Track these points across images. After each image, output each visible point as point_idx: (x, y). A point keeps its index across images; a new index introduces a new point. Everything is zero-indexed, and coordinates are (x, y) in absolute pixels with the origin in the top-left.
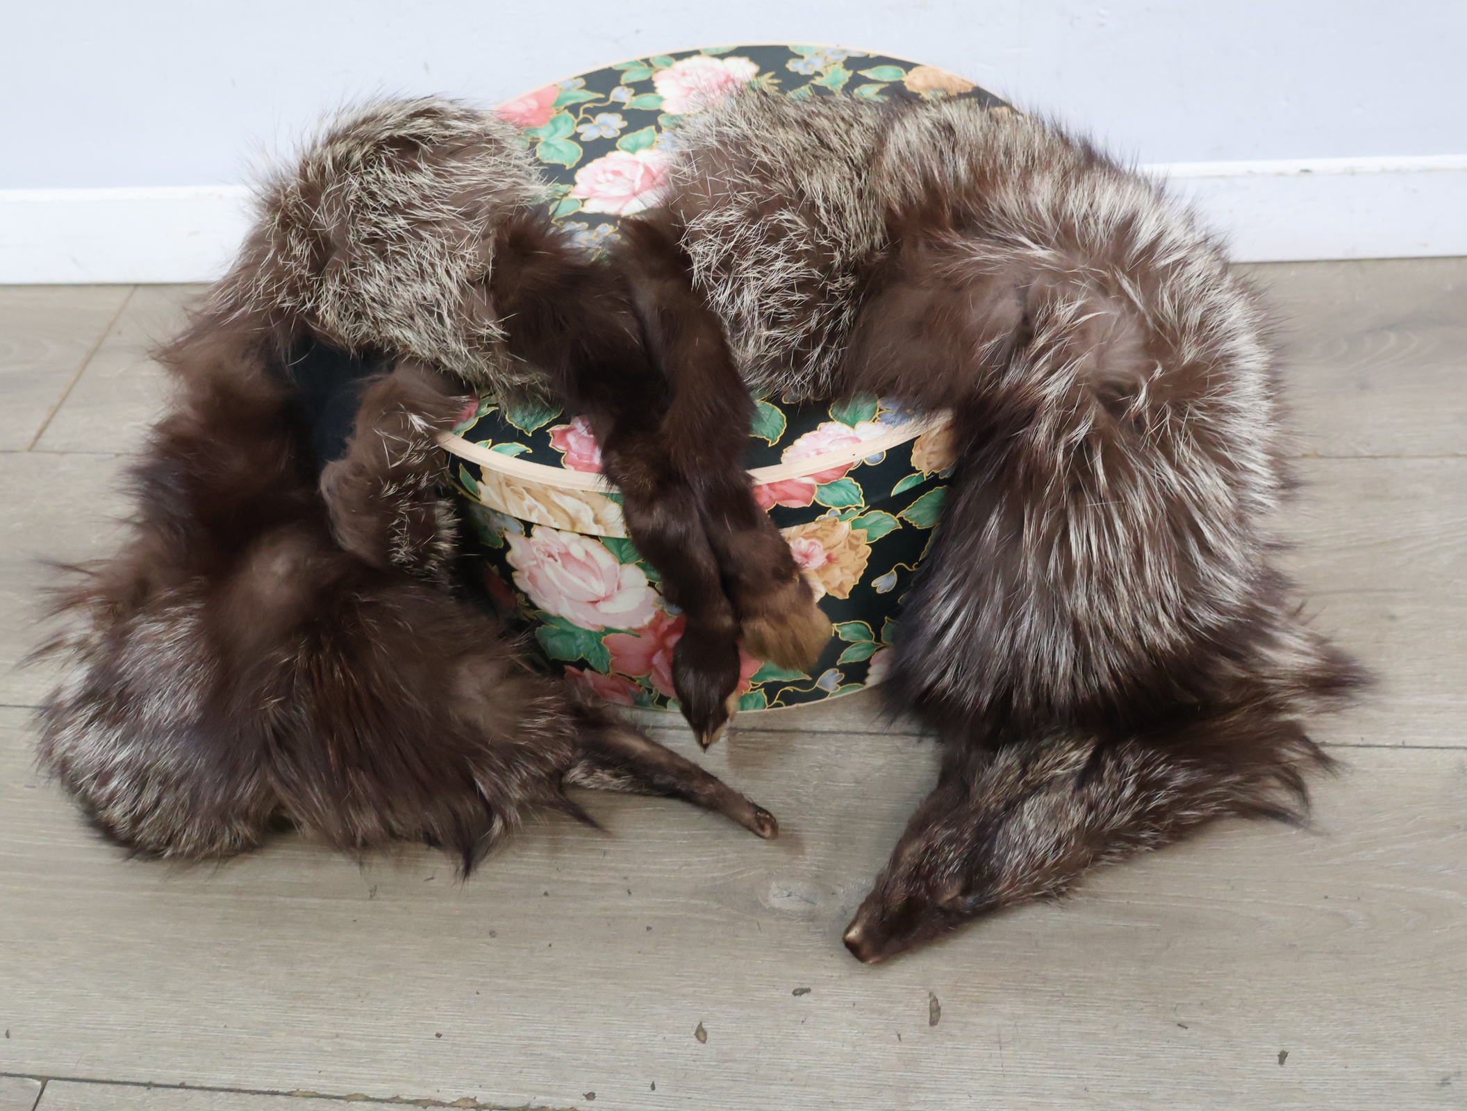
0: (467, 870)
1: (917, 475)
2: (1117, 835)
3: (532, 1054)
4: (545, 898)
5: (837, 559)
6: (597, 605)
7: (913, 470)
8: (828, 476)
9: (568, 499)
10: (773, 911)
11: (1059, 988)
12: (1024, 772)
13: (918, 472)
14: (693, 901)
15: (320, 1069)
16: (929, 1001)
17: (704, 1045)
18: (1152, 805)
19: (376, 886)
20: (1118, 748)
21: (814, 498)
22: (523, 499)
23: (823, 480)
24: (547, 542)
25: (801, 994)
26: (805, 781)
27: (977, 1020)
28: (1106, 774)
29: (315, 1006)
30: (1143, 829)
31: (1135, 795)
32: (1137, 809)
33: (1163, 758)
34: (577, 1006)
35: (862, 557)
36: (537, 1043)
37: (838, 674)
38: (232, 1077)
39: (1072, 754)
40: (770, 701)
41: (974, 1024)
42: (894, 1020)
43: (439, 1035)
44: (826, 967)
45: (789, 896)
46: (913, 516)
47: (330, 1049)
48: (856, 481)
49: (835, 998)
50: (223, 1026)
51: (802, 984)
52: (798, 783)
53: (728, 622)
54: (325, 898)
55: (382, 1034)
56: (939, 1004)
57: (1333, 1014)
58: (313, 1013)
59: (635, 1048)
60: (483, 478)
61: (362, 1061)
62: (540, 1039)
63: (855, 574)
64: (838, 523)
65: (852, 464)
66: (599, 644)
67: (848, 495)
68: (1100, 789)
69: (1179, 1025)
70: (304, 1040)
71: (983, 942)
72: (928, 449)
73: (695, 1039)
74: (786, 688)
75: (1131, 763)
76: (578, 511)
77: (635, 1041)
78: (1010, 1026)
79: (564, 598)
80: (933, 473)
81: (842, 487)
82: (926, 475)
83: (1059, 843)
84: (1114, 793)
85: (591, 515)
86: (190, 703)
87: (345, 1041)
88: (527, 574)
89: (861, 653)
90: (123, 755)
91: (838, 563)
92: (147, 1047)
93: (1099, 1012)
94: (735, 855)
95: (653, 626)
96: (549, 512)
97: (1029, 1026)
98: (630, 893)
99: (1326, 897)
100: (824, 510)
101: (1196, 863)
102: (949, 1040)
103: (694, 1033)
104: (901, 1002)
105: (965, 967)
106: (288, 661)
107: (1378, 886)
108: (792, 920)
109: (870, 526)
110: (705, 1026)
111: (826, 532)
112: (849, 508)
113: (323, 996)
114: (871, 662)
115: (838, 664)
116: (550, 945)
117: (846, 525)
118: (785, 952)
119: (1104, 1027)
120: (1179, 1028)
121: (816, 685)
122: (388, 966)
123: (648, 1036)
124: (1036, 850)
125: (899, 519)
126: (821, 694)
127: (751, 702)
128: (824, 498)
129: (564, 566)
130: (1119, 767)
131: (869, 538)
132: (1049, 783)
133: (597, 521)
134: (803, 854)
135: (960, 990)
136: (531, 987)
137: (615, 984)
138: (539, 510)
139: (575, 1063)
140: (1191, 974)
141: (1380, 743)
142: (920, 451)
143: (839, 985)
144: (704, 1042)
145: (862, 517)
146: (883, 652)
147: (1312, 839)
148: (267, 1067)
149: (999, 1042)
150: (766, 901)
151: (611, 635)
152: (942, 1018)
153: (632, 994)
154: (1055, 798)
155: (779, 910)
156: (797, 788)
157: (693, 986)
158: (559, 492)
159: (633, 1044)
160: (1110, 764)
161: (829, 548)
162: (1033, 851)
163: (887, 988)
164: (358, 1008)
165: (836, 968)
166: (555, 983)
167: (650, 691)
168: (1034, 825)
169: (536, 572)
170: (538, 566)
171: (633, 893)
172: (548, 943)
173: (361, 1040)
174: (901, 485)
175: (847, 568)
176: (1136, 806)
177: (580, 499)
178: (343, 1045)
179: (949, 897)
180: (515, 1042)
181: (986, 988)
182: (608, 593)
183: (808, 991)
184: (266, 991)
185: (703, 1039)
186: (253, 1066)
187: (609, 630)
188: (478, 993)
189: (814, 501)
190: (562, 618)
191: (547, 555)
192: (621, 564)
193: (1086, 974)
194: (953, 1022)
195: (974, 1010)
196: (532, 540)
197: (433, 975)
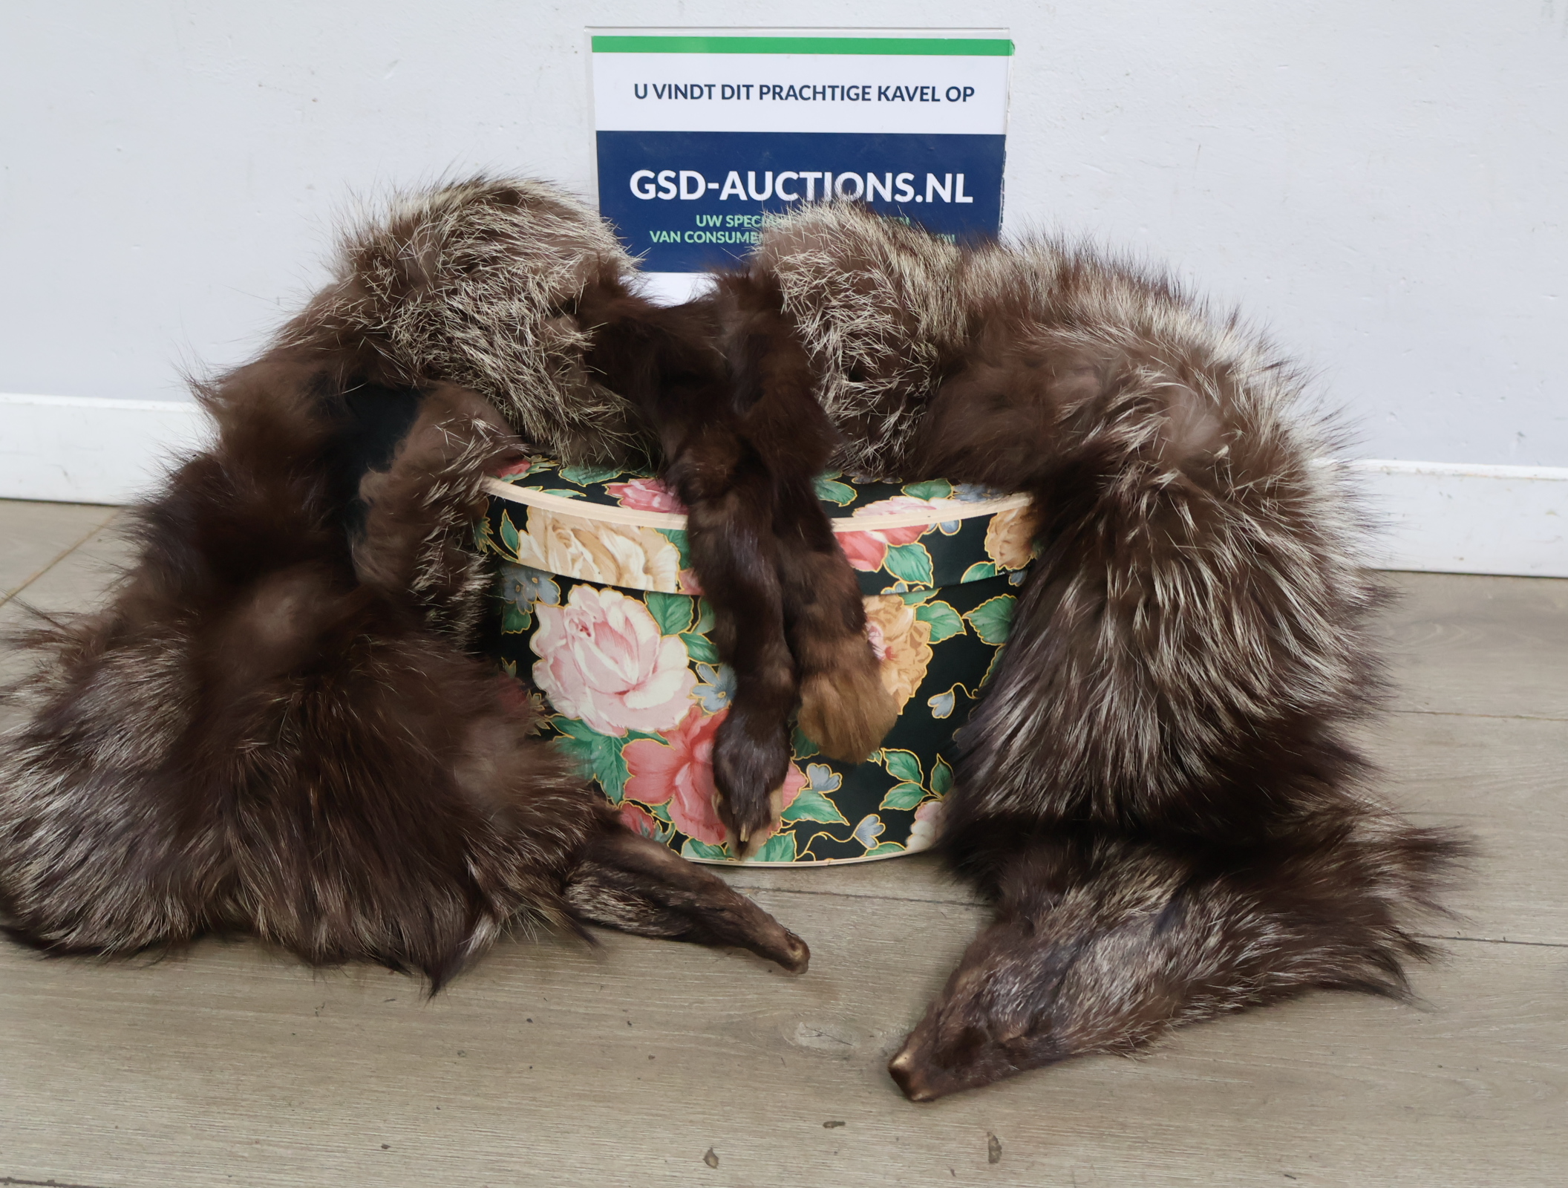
0: (435, 989)
1: (989, 564)
2: (1200, 987)
3: (500, 1170)
4: (527, 1024)
5: (895, 656)
6: (626, 696)
7: (984, 557)
8: (901, 536)
9: (620, 540)
10: (801, 1049)
11: (1141, 1135)
12: (1099, 906)
13: (990, 560)
14: (705, 1035)
15: (230, 1173)
16: (987, 1140)
17: (714, 1170)
18: (1241, 957)
19: (324, 1004)
20: (1201, 891)
21: (883, 562)
22: (567, 546)
23: (895, 541)
24: (584, 608)
25: (833, 1127)
26: (839, 937)
27: (1045, 1160)
28: (1188, 918)
29: (233, 1112)
30: (1231, 983)
31: (1222, 944)
32: (1222, 960)
33: (1252, 905)
34: (560, 1126)
35: (921, 661)
36: (508, 1159)
37: (879, 824)
38: (117, 1177)
39: (1151, 892)
40: (800, 851)
41: (1043, 1165)
42: (946, 1155)
43: (385, 1147)
44: (863, 1103)
45: (819, 1036)
46: (977, 623)
47: (246, 1155)
48: (928, 551)
49: (874, 1132)
50: (113, 1126)
51: (834, 1117)
52: (829, 938)
53: (784, 677)
54: (260, 1011)
55: (316, 1143)
56: (1000, 1143)
57: (1465, 1174)
58: (230, 1119)
59: (628, 1169)
60: (528, 524)
61: (286, 1167)
62: (511, 1155)
63: (912, 682)
64: (902, 606)
65: (926, 526)
66: (618, 757)
67: (917, 566)
68: (1181, 936)
69: (1286, 1176)
70: (214, 1144)
71: (1050, 1088)
72: (1003, 534)
73: (704, 1164)
74: (821, 834)
75: (1216, 909)
76: (628, 556)
77: (629, 1163)
78: (1084, 1167)
79: (588, 690)
80: (1004, 569)
81: (913, 554)
82: (998, 568)
83: (1137, 989)
84: (1197, 940)
85: (642, 561)
86: (156, 745)
87: (265, 1147)
88: (551, 661)
89: (907, 799)
90: (59, 804)
91: (896, 662)
92: (11, 1143)
93: (1190, 1160)
94: (756, 996)
95: (684, 729)
96: (594, 561)
97: (1107, 1169)
98: (629, 1024)
99: (1441, 1067)
100: (891, 581)
101: (1289, 1029)
102: (1012, 1178)
103: (703, 1157)
104: (955, 1139)
105: (1029, 1111)
106: (278, 702)
107: (1496, 1059)
108: (823, 1057)
109: (935, 620)
110: (716, 1152)
111: (889, 616)
112: (917, 585)
113: (243, 1103)
114: (916, 816)
115: (880, 809)
116: (531, 1068)
117: (910, 612)
118: (814, 1087)
119: (1197, 1173)
120: (1286, 1178)
121: (853, 835)
122: (329, 1078)
123: (646, 1158)
124: (1110, 994)
125: (964, 620)
126: (857, 849)
127: (779, 850)
128: (894, 564)
129: (597, 643)
130: (1204, 912)
131: (933, 637)
132: (1125, 922)
133: (647, 570)
134: (836, 999)
135: (1025, 1132)
136: (505, 1105)
137: (609, 1107)
138: (584, 559)
139: (554, 1181)
140: (1295, 1129)
141: (1478, 937)
142: (995, 534)
143: (879, 1120)
144: (715, 1167)
145: (928, 606)
146: (931, 803)
147: (1416, 1015)
148: (163, 1169)
149: (1074, 1182)
150: (792, 1039)
151: (634, 742)
152: (1003, 1157)
153: (628, 1118)
154: (1131, 942)
155: (807, 1048)
156: (830, 942)
157: (703, 1113)
158: (612, 530)
159: (627, 1165)
160: (1193, 909)
161: (890, 639)
162: (1107, 995)
163: (937, 1125)
164: (287, 1116)
165: (875, 1103)
166: (534, 1103)
167: (665, 827)
168: (1108, 968)
169: (563, 656)
170: (566, 647)
171: (633, 1025)
172: (530, 1065)
173: (287, 1148)
174: (972, 571)
175: (905, 671)
176: (1223, 957)
177: (634, 540)
178: (263, 1151)
179: (1011, 1036)
180: (481, 1157)
181: (1054, 1131)
182: (641, 679)
183: (842, 1124)
184: (173, 1095)
185: (713, 1164)
186: (146, 1167)
187: (633, 735)
188: (438, 1108)
189: (883, 567)
190: (581, 721)
191: (580, 627)
192: (662, 635)
193: (1172, 1123)
194: (1016, 1160)
195: (1042, 1150)
196: (567, 607)
197: (384, 1089)
